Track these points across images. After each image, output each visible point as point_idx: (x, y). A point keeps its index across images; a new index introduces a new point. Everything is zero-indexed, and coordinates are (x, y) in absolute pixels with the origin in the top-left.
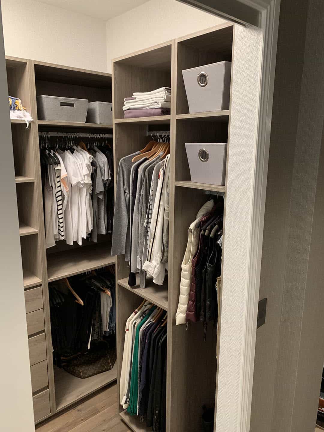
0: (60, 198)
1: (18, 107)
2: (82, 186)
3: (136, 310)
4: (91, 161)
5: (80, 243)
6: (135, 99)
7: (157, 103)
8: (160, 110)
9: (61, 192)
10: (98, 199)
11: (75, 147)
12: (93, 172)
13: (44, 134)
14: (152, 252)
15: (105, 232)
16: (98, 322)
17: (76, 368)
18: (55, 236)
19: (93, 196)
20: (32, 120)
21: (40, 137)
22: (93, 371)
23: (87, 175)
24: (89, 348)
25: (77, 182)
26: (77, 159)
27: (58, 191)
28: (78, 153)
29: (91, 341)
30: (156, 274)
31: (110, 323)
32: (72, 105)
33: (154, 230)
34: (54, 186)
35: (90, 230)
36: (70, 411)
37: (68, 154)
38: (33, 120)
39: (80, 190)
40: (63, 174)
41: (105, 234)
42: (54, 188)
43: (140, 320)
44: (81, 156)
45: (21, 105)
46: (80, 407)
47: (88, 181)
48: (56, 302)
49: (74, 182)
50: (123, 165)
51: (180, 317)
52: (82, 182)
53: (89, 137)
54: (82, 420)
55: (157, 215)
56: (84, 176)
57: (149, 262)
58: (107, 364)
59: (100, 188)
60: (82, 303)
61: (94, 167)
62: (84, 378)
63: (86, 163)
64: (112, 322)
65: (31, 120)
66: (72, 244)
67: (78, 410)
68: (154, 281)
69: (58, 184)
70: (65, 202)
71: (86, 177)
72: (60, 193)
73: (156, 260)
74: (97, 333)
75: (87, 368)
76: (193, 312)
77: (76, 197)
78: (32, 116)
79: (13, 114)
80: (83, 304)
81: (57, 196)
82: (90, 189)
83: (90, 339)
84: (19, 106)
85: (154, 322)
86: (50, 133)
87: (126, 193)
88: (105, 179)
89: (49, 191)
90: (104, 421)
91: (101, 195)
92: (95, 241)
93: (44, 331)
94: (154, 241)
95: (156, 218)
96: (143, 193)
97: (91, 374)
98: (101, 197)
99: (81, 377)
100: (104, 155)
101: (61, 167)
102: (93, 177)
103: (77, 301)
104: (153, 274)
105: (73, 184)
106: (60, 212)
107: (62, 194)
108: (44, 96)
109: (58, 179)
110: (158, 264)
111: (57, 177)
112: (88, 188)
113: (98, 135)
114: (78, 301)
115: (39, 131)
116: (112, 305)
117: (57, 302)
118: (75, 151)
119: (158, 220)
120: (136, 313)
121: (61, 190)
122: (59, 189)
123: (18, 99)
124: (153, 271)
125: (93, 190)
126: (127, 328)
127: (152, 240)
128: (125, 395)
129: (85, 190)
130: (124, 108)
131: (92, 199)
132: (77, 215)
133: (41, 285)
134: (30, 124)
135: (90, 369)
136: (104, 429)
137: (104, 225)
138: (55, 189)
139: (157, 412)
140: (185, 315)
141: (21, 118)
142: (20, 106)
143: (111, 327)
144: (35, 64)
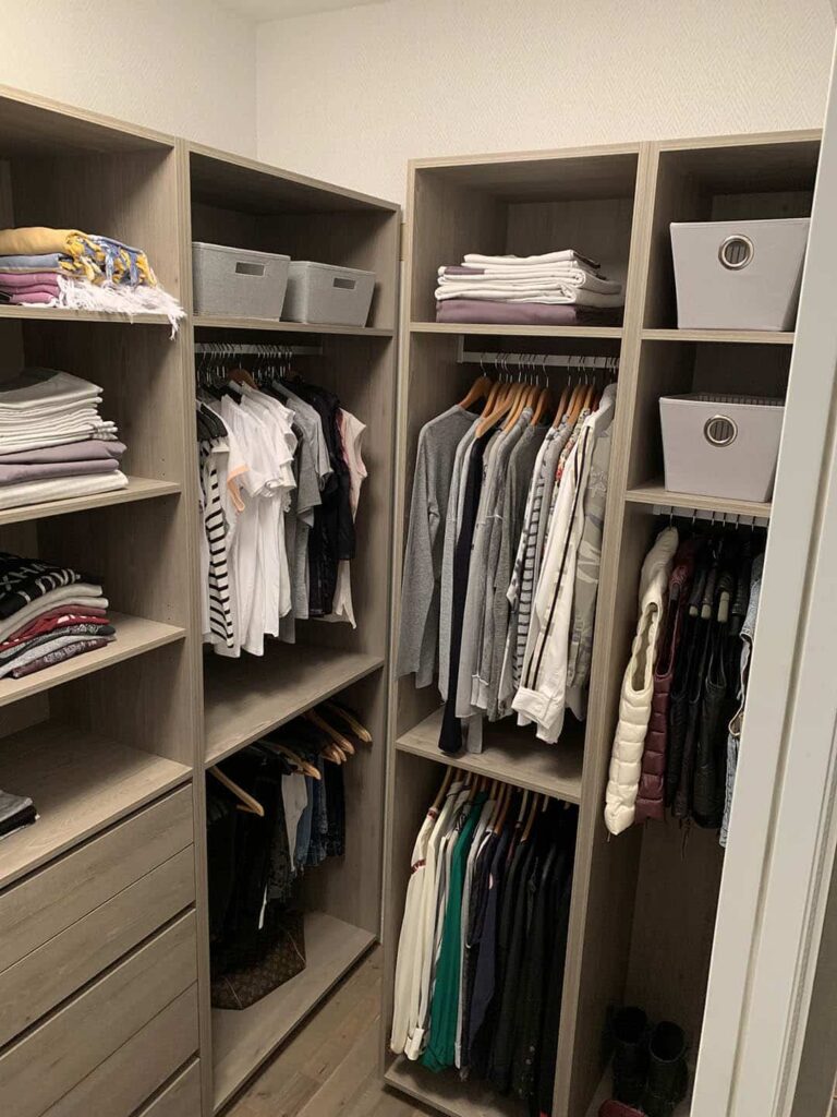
0: (220, 531)
1: (143, 276)
2: (272, 496)
3: (433, 809)
4: (290, 425)
6: (483, 273)
8: (572, 312)
9: (219, 515)
11: (236, 385)
14: (541, 665)
15: (307, 613)
20: (182, 314)
23: (286, 463)
24: (260, 926)
25: (263, 484)
26: (257, 420)
27: (212, 512)
28: (251, 401)
29: (265, 906)
30: (552, 718)
32: (260, 270)
33: (549, 611)
35: (286, 611)
37: (229, 404)
39: (265, 505)
40: (236, 465)
42: (203, 505)
43: (456, 833)
44: (266, 412)
45: (149, 268)
46: (261, 1086)
47: (288, 481)
50: (428, 443)
52: (274, 485)
55: (558, 574)
57: (529, 690)
58: (291, 957)
59: (312, 498)
60: (261, 811)
61: (297, 440)
62: (246, 1007)
63: (285, 432)
65: (181, 316)
66: (238, 654)
67: (259, 1094)
68: (539, 735)
69: (213, 494)
71: (285, 469)
72: (218, 520)
73: (552, 684)
76: (659, 799)
78: (182, 304)
79: (132, 295)
80: (263, 813)
81: (210, 527)
82: (286, 502)
83: (265, 902)
84: (147, 273)
87: (432, 515)
88: (322, 474)
91: (310, 515)
93: (192, 905)
94: (548, 637)
95: (556, 581)
96: (501, 514)
97: (260, 992)
99: (236, 1007)
100: (311, 407)
101: (228, 445)
104: (543, 720)
105: (253, 492)
106: (219, 571)
108: (202, 244)
109: (213, 479)
110: (559, 693)
111: (214, 472)
112: (284, 499)
114: (247, 807)
119: (562, 584)
120: (436, 817)
121: (220, 511)
122: (216, 507)
123: (142, 251)
124: (543, 711)
127: (542, 635)
129: (276, 505)
130: (439, 294)
133: (188, 781)
135: (257, 980)
137: (304, 593)
139: (532, 1049)
140: (633, 808)
141: (153, 308)
144: (191, 153)
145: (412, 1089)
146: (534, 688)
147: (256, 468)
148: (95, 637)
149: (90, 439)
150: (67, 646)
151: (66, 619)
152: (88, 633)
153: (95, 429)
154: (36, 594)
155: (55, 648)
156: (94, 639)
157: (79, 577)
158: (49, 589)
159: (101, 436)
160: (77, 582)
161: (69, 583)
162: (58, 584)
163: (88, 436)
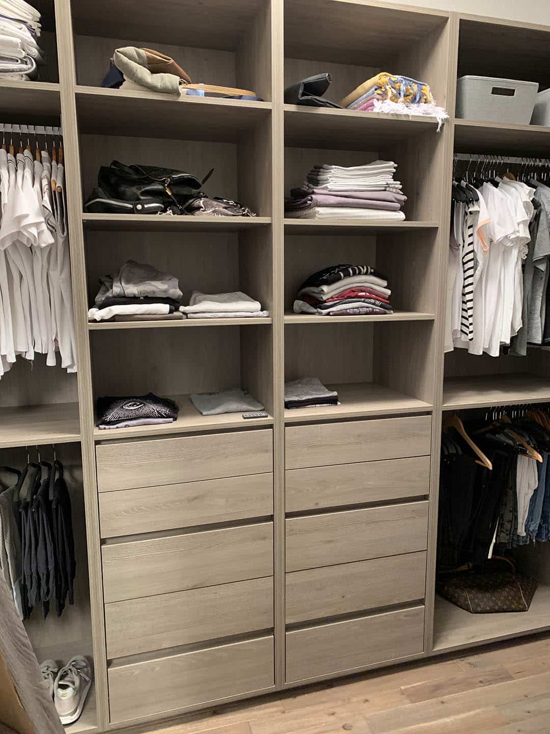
0: (471, 264)
1: (425, 97)
2: (511, 245)
4: (531, 199)
5: (495, 353)
9: (473, 253)
10: (537, 270)
11: (497, 179)
12: (532, 221)
15: (541, 339)
16: (511, 511)
19: (527, 265)
22: (491, 604)
23: (524, 222)
25: (504, 235)
26: (506, 195)
27: (467, 252)
28: (506, 185)
31: (528, 521)
32: (510, 92)
34: (461, 242)
35: (517, 328)
36: (455, 661)
37: (488, 186)
38: (448, 117)
39: (507, 251)
40: (482, 219)
41: (540, 343)
42: (461, 247)
44: (513, 189)
45: (431, 93)
46: (472, 659)
47: (525, 233)
49: (498, 236)
52: (513, 236)
53: (523, 163)
54: (481, 682)
56: (518, 224)
58: (517, 598)
60: (489, 465)
61: (536, 211)
62: (475, 613)
64: (532, 520)
65: (446, 117)
66: (481, 353)
69: (470, 240)
70: (478, 273)
72: (471, 256)
74: (507, 531)
75: (480, 596)
77: (497, 266)
78: (448, 111)
79: (417, 109)
80: (491, 468)
81: (465, 261)
82: (523, 252)
83: (494, 541)
84: (428, 95)
89: (454, 250)
90: (526, 696)
91: (543, 263)
92: (524, 353)
97: (488, 608)
98: (543, 267)
99: (468, 610)
101: (479, 207)
102: (533, 227)
103: (478, 462)
105: (497, 239)
106: (467, 290)
107: (475, 258)
108: (466, 77)
109: (470, 231)
111: (469, 227)
112: (521, 249)
113: (538, 160)
114: (483, 462)
116: (537, 486)
118: (499, 184)
121: (473, 251)
122: (471, 248)
123: (426, 84)
129: (515, 253)
131: (523, 271)
133: (430, 413)
134: (443, 125)
137: (540, 325)
138: (463, 246)
141: (429, 114)
142: (430, 97)
143: (529, 530)
144: (460, 20)
147: (499, 224)
148: (379, 308)
149: (385, 190)
150: (362, 307)
151: (364, 294)
152: (374, 304)
153: (387, 184)
154: (347, 275)
155: (354, 307)
156: (378, 309)
157: (372, 271)
158: (354, 274)
159: (391, 190)
160: (372, 274)
161: (366, 274)
162: (360, 273)
163: (383, 188)
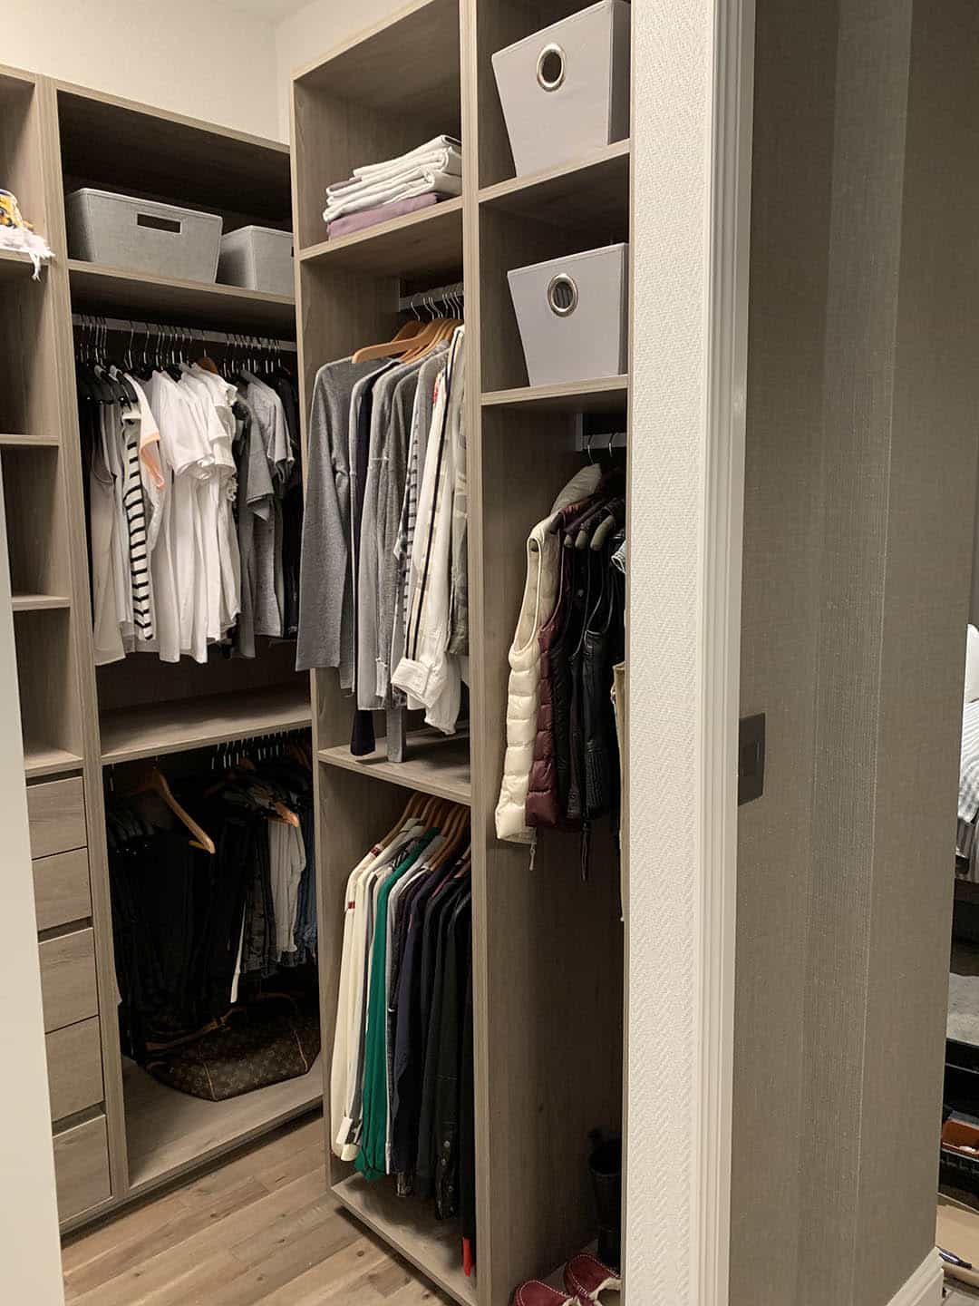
0: (138, 509)
1: (7, 216)
2: (207, 477)
3: (378, 846)
4: (232, 403)
5: (202, 657)
6: (361, 181)
7: (423, 180)
8: (432, 197)
9: (139, 491)
10: (257, 518)
11: (182, 365)
12: (238, 439)
13: (90, 323)
14: (420, 628)
15: (279, 630)
16: (262, 916)
17: (193, 1069)
18: (123, 627)
19: (239, 510)
20: (49, 254)
21: (76, 329)
22: (247, 1077)
23: (220, 440)
24: (233, 999)
25: (189, 461)
26: (190, 396)
27: (130, 488)
28: (192, 378)
29: (240, 975)
30: (433, 693)
32: (174, 227)
33: (424, 560)
34: (118, 472)
35: (233, 614)
36: (175, 1194)
37: (162, 380)
38: (53, 255)
39: (200, 489)
40: (148, 433)
41: (279, 634)
42: (119, 480)
43: (390, 869)
44: (200, 386)
45: (17, 210)
46: (205, 1182)
47: (225, 458)
48: (127, 833)
49: (180, 463)
50: (327, 387)
51: (509, 816)
52: (205, 463)
53: (228, 343)
54: (213, 1216)
55: (430, 513)
56: (212, 444)
57: (410, 660)
58: (291, 1056)
59: (260, 485)
60: (210, 846)
61: (241, 422)
62: (221, 1100)
63: (218, 405)
64: (306, 923)
65: (48, 256)
66: (177, 659)
67: (200, 1190)
68: (428, 720)
69: (133, 468)
70: (154, 524)
71: (217, 447)
72: (137, 495)
73: (432, 652)
74: (258, 949)
75: (228, 1068)
76: (547, 789)
77: (187, 512)
78: (51, 243)
80: (212, 849)
81: (127, 504)
82: (228, 488)
83: (238, 971)
84: (12, 213)
85: (432, 869)
86: (106, 319)
87: (338, 475)
88: (276, 460)
89: (105, 487)
90: (284, 1215)
91: (264, 507)
92: (250, 652)
93: (88, 921)
94: (425, 592)
95: (429, 522)
96: (388, 457)
97: (242, 1086)
98: (263, 514)
99: (208, 1098)
100: (273, 391)
101: (140, 412)
102: (240, 449)
103: (193, 843)
104: (423, 695)
105: (179, 466)
106: (137, 552)
107: (146, 500)
108: (87, 190)
109: (132, 453)
110: (437, 662)
111: (130, 447)
112: (225, 482)
113: (255, 340)
114: (198, 841)
115: (73, 312)
116: (304, 865)
117: (132, 833)
118: (183, 375)
119: (435, 525)
120: (377, 854)
121: (140, 487)
122: (135, 481)
123: (8, 193)
124: (423, 685)
125: (240, 493)
126: (349, 898)
127: (419, 591)
128: (348, 1115)
129: (214, 490)
130: (328, 215)
131: (237, 522)
132: (189, 567)
133: (78, 772)
134: (44, 269)
135: (240, 1073)
136: (280, 1238)
137: (276, 606)
138: (123, 480)
139: (447, 1144)
140: (524, 807)
141: (18, 247)
142: (16, 216)
143: (303, 940)
144: (59, 92)
145: (357, 1208)
146: (414, 659)
